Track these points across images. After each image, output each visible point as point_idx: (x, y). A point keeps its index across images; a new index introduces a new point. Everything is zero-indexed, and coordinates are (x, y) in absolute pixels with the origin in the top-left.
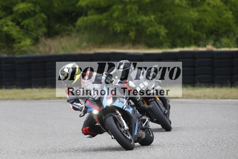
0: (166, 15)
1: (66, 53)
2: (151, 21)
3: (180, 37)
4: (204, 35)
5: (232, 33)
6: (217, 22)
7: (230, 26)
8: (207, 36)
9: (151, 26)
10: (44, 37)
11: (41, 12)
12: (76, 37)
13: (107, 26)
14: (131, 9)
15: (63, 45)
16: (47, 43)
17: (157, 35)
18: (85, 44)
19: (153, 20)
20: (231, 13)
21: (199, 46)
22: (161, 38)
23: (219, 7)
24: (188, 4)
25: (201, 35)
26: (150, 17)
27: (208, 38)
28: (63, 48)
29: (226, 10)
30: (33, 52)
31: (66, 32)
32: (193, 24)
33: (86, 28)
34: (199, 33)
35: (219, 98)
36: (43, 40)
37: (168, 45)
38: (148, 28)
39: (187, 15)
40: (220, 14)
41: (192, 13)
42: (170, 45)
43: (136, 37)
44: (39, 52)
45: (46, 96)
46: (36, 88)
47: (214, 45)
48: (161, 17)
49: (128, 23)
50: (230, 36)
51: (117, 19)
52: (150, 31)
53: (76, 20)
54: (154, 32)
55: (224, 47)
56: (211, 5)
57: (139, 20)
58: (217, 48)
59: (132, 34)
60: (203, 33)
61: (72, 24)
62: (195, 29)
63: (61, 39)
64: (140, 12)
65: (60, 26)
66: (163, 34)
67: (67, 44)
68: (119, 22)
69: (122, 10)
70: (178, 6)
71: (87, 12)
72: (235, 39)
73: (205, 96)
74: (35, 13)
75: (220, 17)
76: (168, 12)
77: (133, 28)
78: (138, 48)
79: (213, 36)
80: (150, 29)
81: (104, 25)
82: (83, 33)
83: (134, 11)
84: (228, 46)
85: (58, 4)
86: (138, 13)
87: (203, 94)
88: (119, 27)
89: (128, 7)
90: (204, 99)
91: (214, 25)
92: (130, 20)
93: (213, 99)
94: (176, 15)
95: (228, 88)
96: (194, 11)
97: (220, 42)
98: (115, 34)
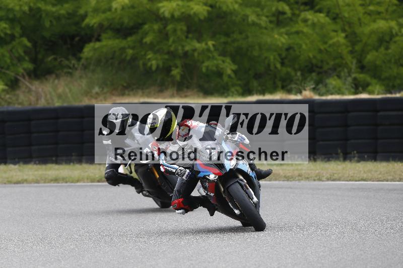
0: (234, 41)
1: (65, 105)
2: (208, 50)
3: (257, 76)
4: (299, 74)
5: (346, 70)
6: (320, 51)
7: (342, 58)
8: (302, 75)
9: (209, 58)
10: (27, 77)
11: (21, 36)
12: (81, 77)
13: (134, 59)
14: (175, 31)
15: (60, 90)
16: (33, 88)
17: (220, 74)
18: (96, 89)
19: (212, 48)
20: (343, 35)
21: (289, 92)
22: (225, 79)
23: (322, 26)
24: (271, 22)
25: (293, 73)
26: (206, 44)
27: (304, 79)
28: (60, 97)
29: (335, 31)
30: (9, 103)
31: (65, 70)
32: (280, 55)
33: (99, 62)
34: (289, 69)
35: (324, 179)
36: (25, 83)
37: (237, 91)
38: (203, 62)
39: (269, 40)
40: (324, 38)
41: (276, 36)
42: (241, 91)
43: (183, 77)
44: (19, 104)
45: (31, 178)
46: (15, 164)
47: (314, 90)
48: (225, 43)
49: (169, 53)
50: (342, 74)
51: (151, 47)
52: (207, 67)
53: (81, 50)
54: (214, 69)
55: (332, 94)
56: (310, 22)
57: (188, 48)
58: (320, 95)
59: (176, 72)
60: (296, 70)
61: (74, 55)
62: (283, 64)
63: (56, 81)
64: (190, 35)
65: (55, 59)
66: (229, 72)
67: (67, 90)
68: (155, 53)
69: (160, 31)
70: (254, 24)
71: (99, 36)
72: (350, 79)
73: (300, 175)
74: (13, 37)
75: (325, 43)
76: (236, 36)
77: (179, 62)
78: (186, 96)
79: (314, 75)
80: (206, 64)
81: (128, 58)
82: (93, 71)
83: (179, 33)
84: (339, 92)
85: (51, 21)
86: (187, 37)
87: (296, 173)
88: (154, 61)
89: (170, 27)
90: (299, 180)
91: (314, 57)
92: (172, 49)
93: (314, 180)
94: (250, 40)
95: (339, 163)
96: (280, 34)
97: (326, 85)
98: (148, 72)
